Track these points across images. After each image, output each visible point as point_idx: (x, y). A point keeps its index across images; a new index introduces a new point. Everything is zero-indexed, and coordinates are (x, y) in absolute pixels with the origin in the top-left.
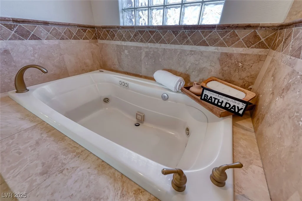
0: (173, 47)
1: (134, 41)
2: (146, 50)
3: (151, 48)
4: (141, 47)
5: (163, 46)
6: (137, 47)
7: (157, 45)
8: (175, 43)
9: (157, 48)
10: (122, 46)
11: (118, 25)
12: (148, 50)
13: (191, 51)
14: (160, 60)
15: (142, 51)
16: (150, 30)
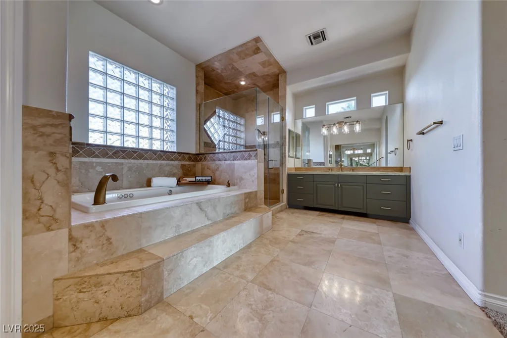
0: (154, 162)
1: (113, 158)
2: (128, 165)
3: (135, 163)
4: (123, 163)
5: (146, 161)
6: (116, 163)
7: (141, 161)
8: (155, 159)
9: (141, 163)
10: (93, 162)
11: (86, 142)
12: (131, 165)
13: (167, 164)
14: (144, 172)
15: (123, 166)
16: (133, 150)
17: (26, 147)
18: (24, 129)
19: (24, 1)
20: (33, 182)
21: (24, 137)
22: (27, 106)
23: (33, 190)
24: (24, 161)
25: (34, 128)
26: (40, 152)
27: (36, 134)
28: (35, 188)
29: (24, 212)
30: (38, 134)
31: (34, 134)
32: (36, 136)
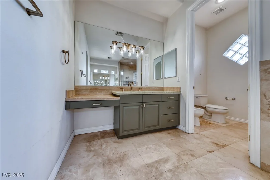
17: (261, 80)
18: (261, 72)
19: (260, 1)
20: (265, 96)
21: (261, 75)
22: (262, 61)
23: (265, 100)
24: (261, 86)
25: (265, 70)
26: (268, 82)
27: (266, 73)
28: (266, 99)
29: (261, 109)
30: (267, 73)
31: (265, 73)
32: (266, 74)
